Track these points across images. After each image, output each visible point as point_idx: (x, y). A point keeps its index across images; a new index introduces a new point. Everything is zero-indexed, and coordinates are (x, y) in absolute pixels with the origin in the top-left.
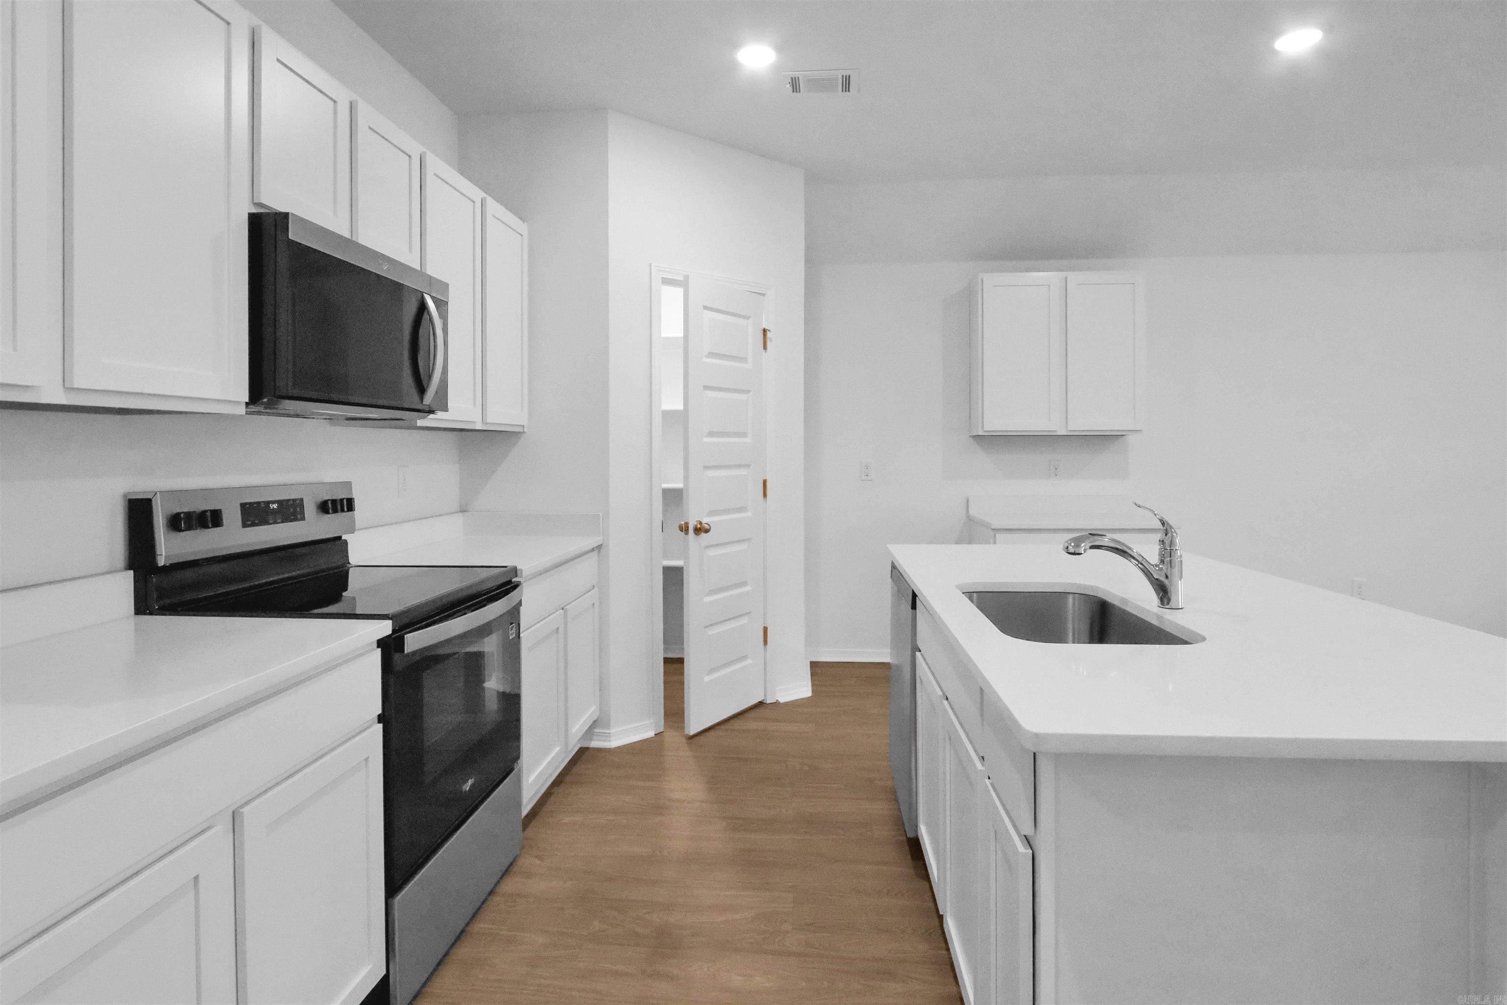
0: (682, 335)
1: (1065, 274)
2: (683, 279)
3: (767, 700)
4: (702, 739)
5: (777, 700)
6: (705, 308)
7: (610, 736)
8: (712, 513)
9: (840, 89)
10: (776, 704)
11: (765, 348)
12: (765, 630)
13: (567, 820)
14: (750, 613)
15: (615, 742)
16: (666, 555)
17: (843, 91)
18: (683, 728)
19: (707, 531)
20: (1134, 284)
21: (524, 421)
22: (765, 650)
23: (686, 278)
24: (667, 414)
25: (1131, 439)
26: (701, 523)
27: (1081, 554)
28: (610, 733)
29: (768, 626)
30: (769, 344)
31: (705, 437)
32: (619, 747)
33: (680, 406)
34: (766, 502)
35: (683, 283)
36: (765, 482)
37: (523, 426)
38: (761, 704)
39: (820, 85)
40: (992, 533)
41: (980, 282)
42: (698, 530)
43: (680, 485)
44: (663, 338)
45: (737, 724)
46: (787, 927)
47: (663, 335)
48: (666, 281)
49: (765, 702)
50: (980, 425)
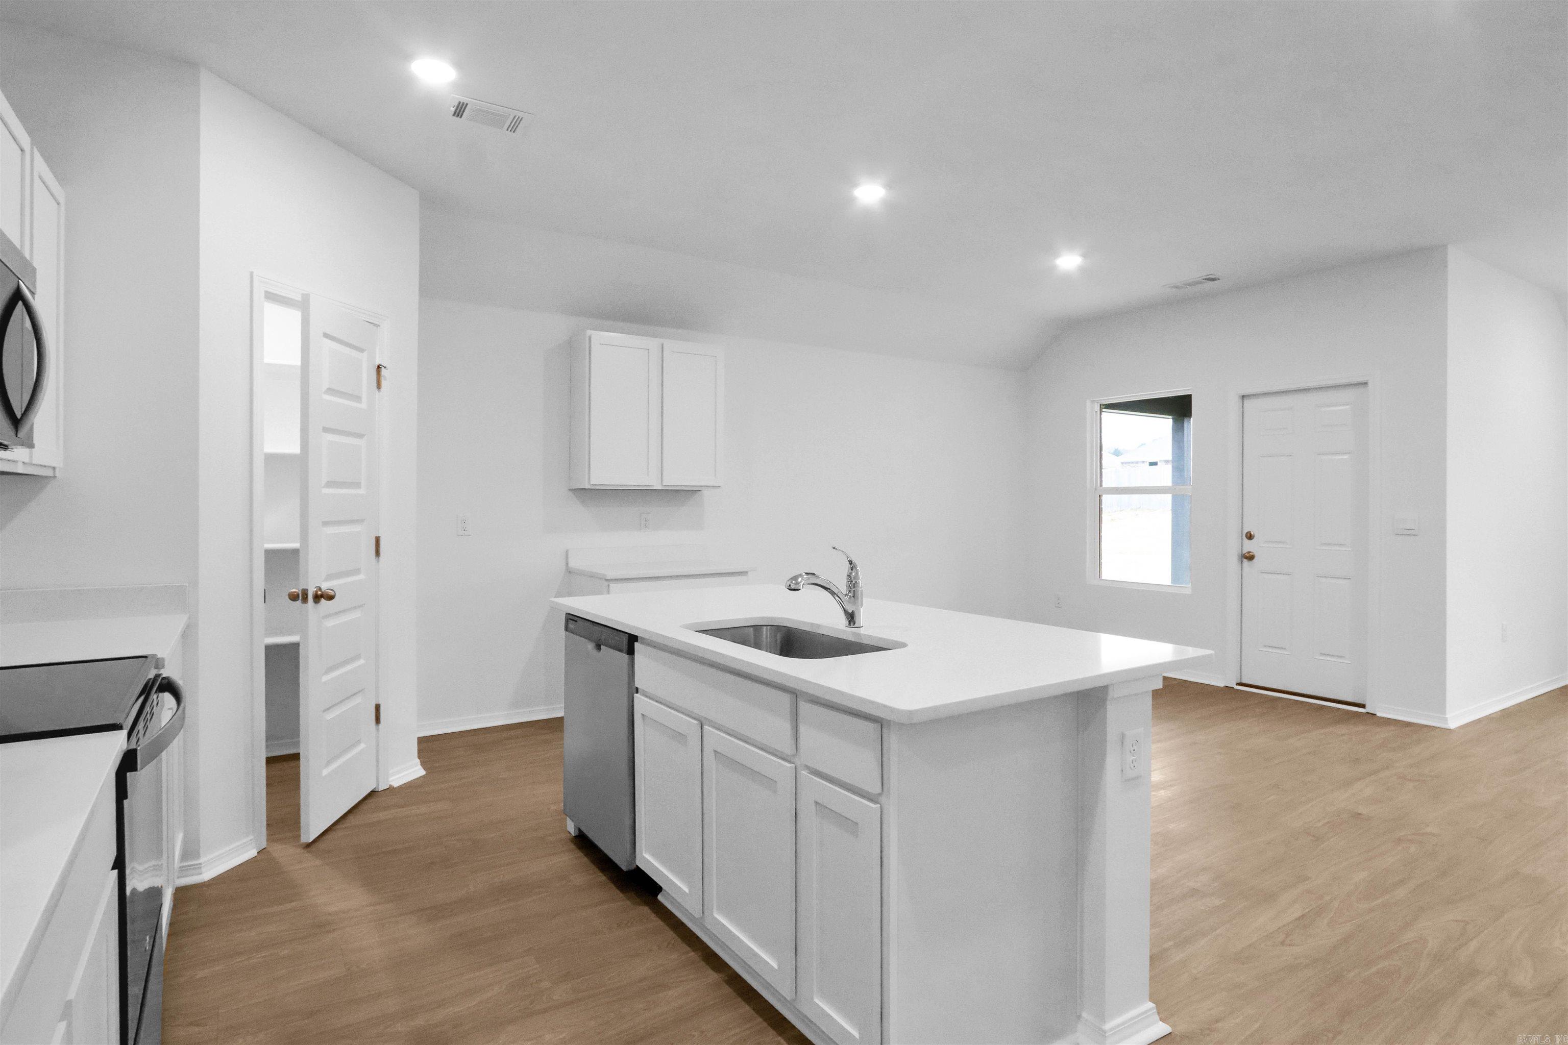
0: (299, 363)
1: (662, 340)
2: (300, 300)
3: (380, 787)
4: (321, 845)
5: (390, 785)
6: (326, 335)
7: (201, 868)
8: (329, 577)
9: (506, 127)
10: (390, 789)
11: (379, 386)
12: (378, 708)
13: (200, 974)
14: (363, 690)
15: (207, 875)
16: (270, 632)
17: (507, 130)
18: (298, 837)
19: (330, 598)
20: (716, 357)
21: (57, 462)
22: (378, 730)
23: (306, 299)
24: (272, 460)
25: (706, 493)
26: (320, 589)
27: (799, 590)
28: (200, 864)
29: (380, 703)
30: (383, 383)
31: (324, 487)
32: (213, 879)
33: (296, 449)
34: (378, 562)
35: (304, 305)
36: (378, 540)
37: (54, 468)
38: (373, 793)
39: (491, 118)
40: (606, 583)
41: (587, 339)
42: (317, 598)
43: (296, 545)
44: (266, 364)
45: (353, 820)
46: (545, 984)
47: (266, 361)
48: (271, 297)
49: (377, 790)
50: (587, 480)
